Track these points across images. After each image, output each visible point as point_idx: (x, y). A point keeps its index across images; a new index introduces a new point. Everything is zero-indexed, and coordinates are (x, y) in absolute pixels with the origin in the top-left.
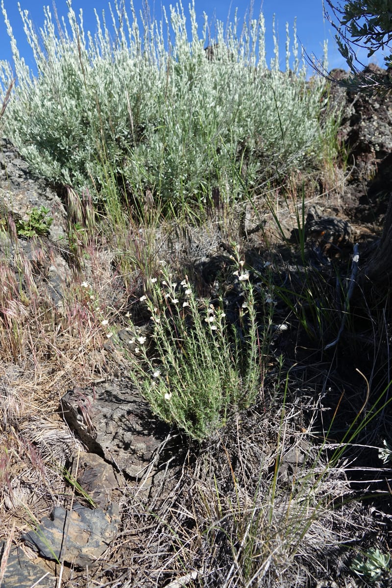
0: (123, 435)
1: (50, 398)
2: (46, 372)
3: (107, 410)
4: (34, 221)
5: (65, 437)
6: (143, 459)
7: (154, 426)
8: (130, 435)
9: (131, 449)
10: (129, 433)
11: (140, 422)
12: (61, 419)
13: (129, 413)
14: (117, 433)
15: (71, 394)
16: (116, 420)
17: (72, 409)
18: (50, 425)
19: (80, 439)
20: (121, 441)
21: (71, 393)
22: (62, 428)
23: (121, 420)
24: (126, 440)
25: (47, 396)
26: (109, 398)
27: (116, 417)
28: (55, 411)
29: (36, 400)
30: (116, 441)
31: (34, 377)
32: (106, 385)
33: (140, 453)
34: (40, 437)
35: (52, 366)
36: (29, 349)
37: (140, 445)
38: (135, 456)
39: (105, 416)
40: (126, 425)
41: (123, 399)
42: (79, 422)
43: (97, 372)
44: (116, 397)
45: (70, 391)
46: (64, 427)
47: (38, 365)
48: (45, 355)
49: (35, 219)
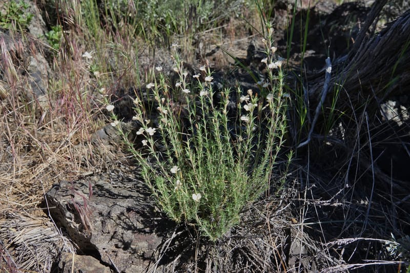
0: (122, 234)
1: (32, 192)
2: (26, 164)
3: (103, 207)
4: (12, 14)
5: (51, 236)
6: (143, 257)
7: (156, 223)
8: (131, 234)
9: (132, 249)
10: (129, 231)
11: (141, 219)
12: (45, 215)
13: (129, 210)
14: (115, 232)
15: (57, 189)
16: (114, 219)
17: (59, 206)
18: (32, 222)
19: (69, 237)
20: (120, 241)
21: (57, 187)
22: (47, 225)
23: (119, 218)
24: (126, 240)
25: (27, 189)
26: (100, 192)
27: (114, 215)
28: (38, 206)
29: (15, 194)
30: (115, 241)
31: (12, 169)
32: (95, 178)
33: (140, 252)
34: (20, 237)
35: (32, 159)
36: (7, 140)
37: (142, 244)
38: (136, 255)
39: (101, 214)
40: (125, 223)
41: (117, 193)
42: (69, 220)
43: (84, 165)
44: (108, 191)
45: (56, 185)
46: (49, 223)
47: (17, 157)
48: (24, 147)
49: (13, 12)
